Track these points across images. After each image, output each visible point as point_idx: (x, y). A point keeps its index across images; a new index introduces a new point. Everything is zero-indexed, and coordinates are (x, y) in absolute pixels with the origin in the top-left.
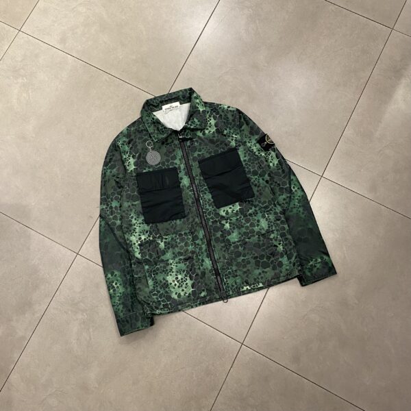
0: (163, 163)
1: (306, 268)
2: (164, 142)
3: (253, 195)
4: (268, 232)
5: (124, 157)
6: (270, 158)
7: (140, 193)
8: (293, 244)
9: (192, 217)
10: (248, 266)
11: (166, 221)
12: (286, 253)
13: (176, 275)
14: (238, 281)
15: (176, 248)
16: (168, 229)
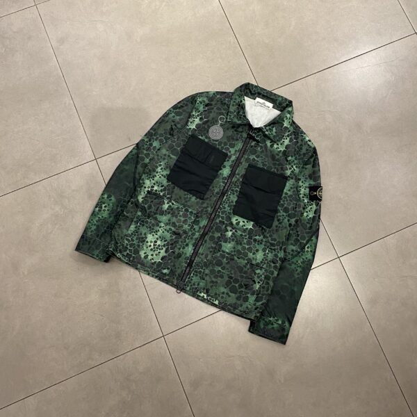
0: (220, 143)
1: (264, 320)
2: (235, 127)
3: (270, 227)
4: (258, 265)
5: (194, 113)
6: (309, 208)
7: (182, 151)
8: (269, 292)
9: (208, 204)
10: (219, 278)
11: (185, 190)
12: (258, 294)
13: (157, 239)
14: (201, 284)
15: (174, 218)
16: (180, 198)
